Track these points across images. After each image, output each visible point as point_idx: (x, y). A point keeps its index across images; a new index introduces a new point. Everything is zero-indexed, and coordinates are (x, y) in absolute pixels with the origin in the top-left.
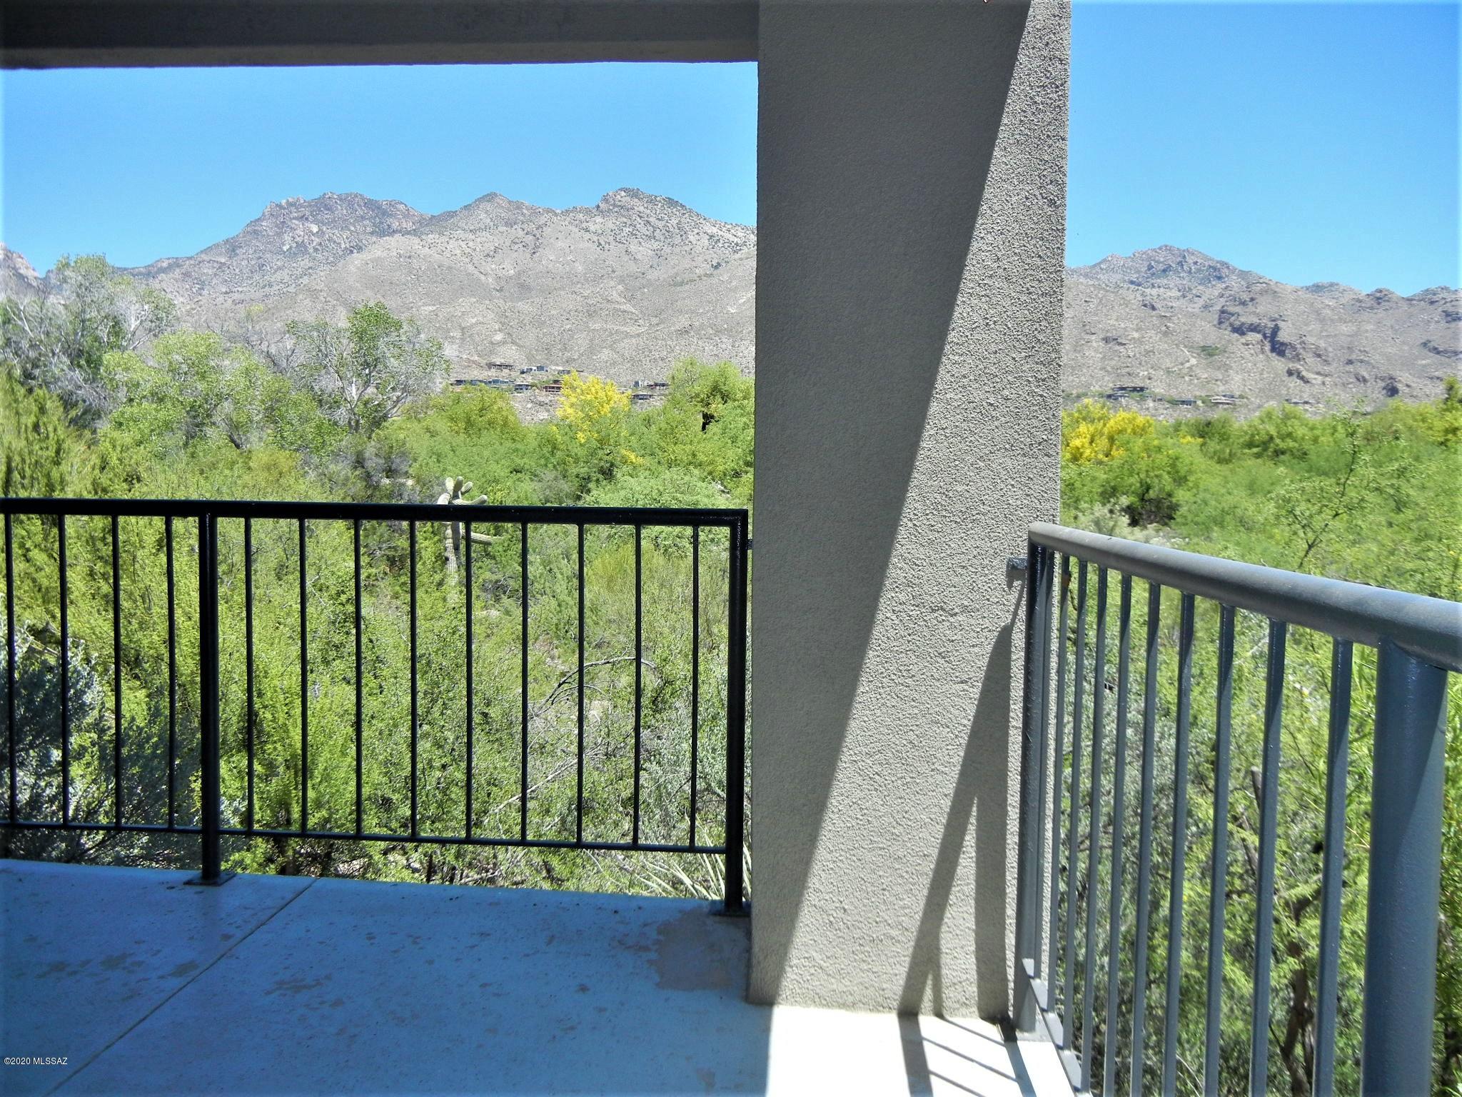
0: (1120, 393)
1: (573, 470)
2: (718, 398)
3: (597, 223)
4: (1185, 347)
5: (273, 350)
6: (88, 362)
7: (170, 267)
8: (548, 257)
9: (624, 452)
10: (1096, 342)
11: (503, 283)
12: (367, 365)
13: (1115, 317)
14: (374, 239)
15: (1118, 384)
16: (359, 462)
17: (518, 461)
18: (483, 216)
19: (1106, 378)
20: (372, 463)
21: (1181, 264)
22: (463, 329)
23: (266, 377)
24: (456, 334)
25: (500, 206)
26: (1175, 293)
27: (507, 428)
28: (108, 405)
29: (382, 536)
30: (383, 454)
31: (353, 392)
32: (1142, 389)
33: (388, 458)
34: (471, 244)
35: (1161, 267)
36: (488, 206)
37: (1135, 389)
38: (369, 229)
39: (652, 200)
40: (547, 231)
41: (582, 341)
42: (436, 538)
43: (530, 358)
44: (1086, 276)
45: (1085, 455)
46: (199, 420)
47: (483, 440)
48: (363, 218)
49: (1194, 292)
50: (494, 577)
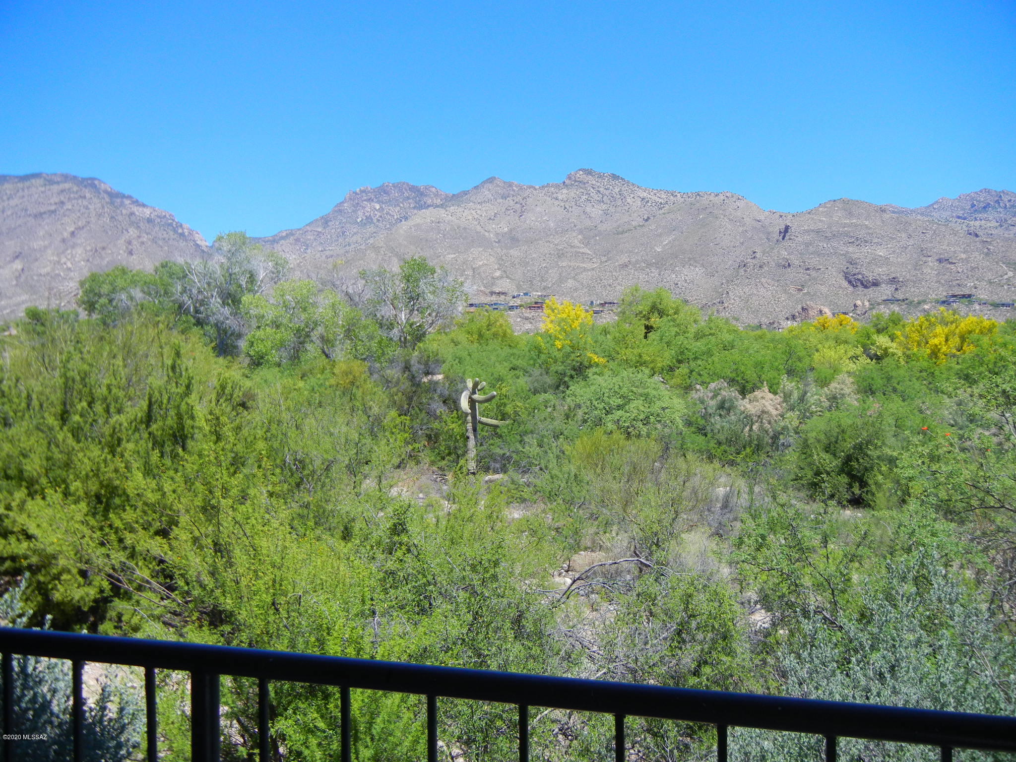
0: (952, 300)
1: (553, 368)
2: (656, 314)
3: (563, 194)
4: (1004, 263)
5: (351, 291)
6: (233, 301)
7: (287, 236)
8: (530, 219)
9: (589, 354)
10: (932, 262)
11: (500, 237)
12: (411, 298)
13: (946, 243)
14: (416, 211)
15: (951, 293)
16: (407, 368)
17: (515, 362)
18: (487, 192)
19: (941, 289)
20: (416, 367)
21: (997, 202)
22: (474, 269)
23: (345, 310)
24: (469, 272)
25: (498, 186)
26: (994, 224)
27: (504, 337)
28: (244, 330)
29: (422, 420)
30: (423, 361)
31: (403, 316)
32: (969, 296)
33: (426, 364)
34: (479, 212)
35: (982, 205)
36: (490, 186)
37: (964, 296)
38: (412, 206)
39: (601, 176)
40: (530, 200)
41: (553, 275)
42: (460, 422)
43: (519, 287)
44: (922, 214)
45: (942, 351)
46: (302, 339)
47: (490, 348)
48: (408, 198)
49: (1009, 222)
50: (502, 452)
